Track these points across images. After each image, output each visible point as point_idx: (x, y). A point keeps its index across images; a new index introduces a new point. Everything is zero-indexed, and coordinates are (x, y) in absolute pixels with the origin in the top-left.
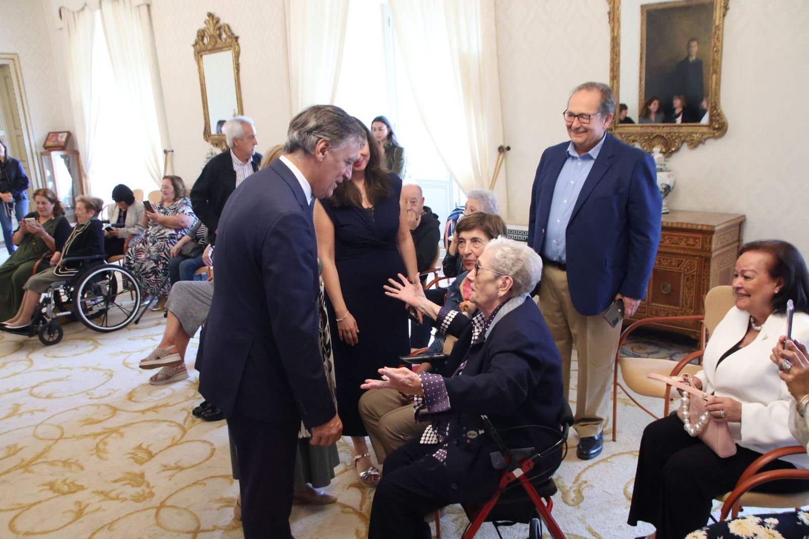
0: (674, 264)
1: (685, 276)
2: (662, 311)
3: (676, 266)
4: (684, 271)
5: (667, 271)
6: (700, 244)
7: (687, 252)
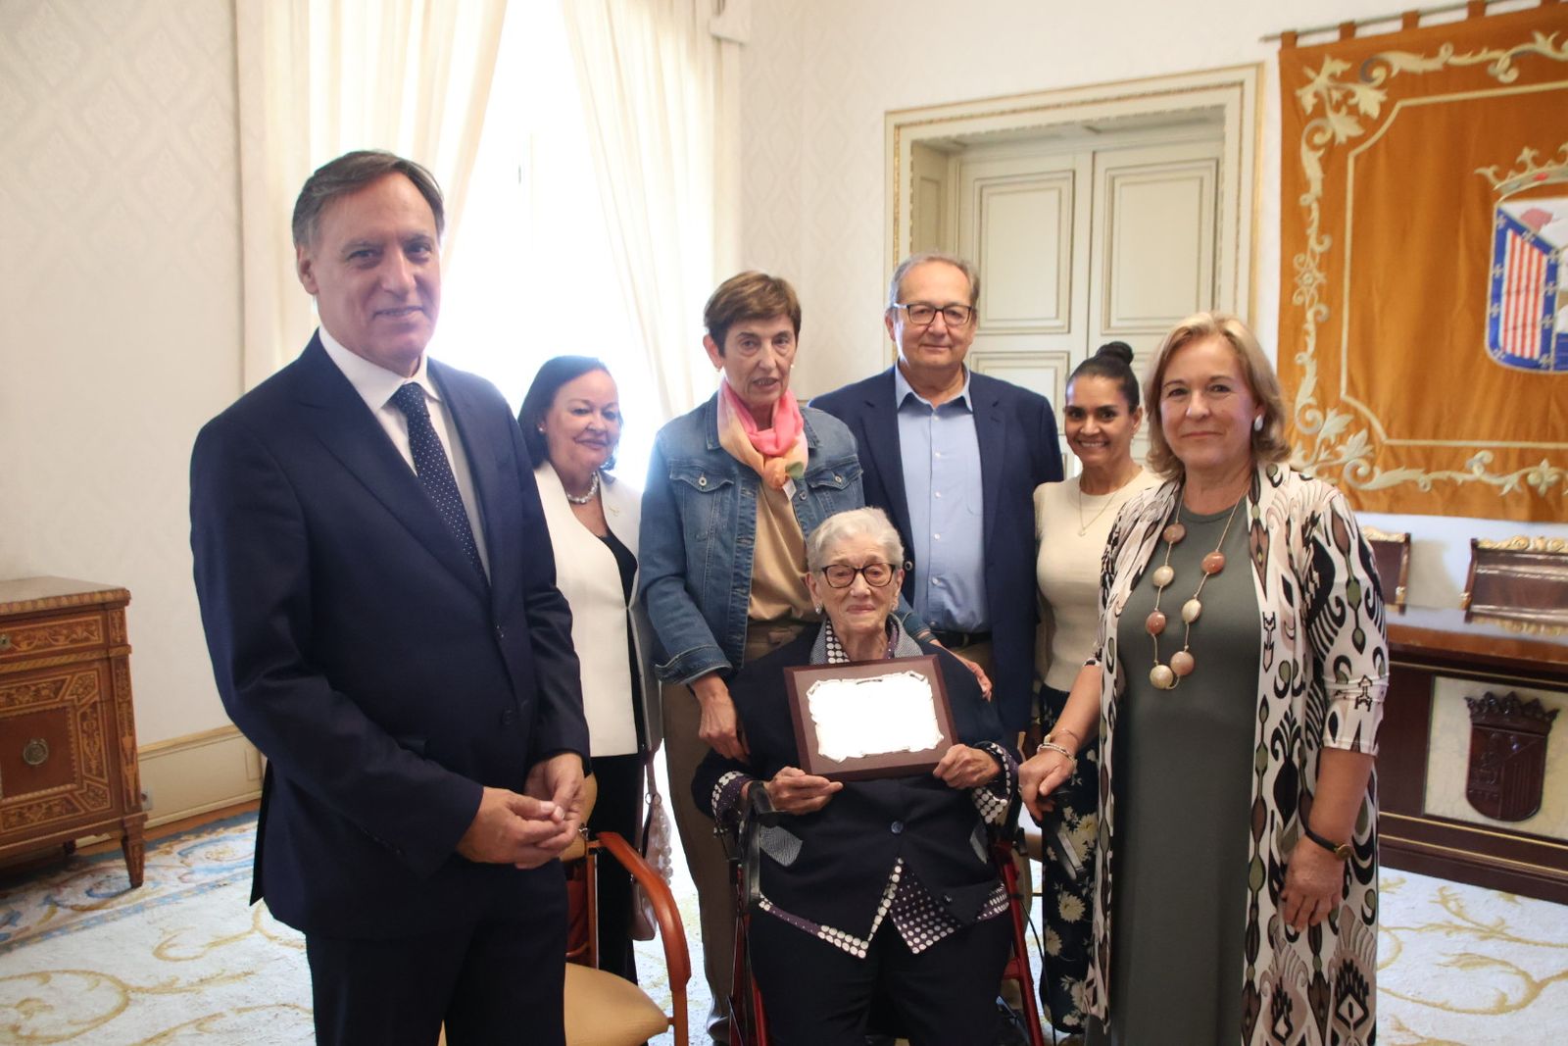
0: (44, 693)
1: (76, 711)
2: (35, 808)
3: (52, 695)
4: (73, 700)
5: (31, 713)
6: (101, 634)
7: (72, 658)
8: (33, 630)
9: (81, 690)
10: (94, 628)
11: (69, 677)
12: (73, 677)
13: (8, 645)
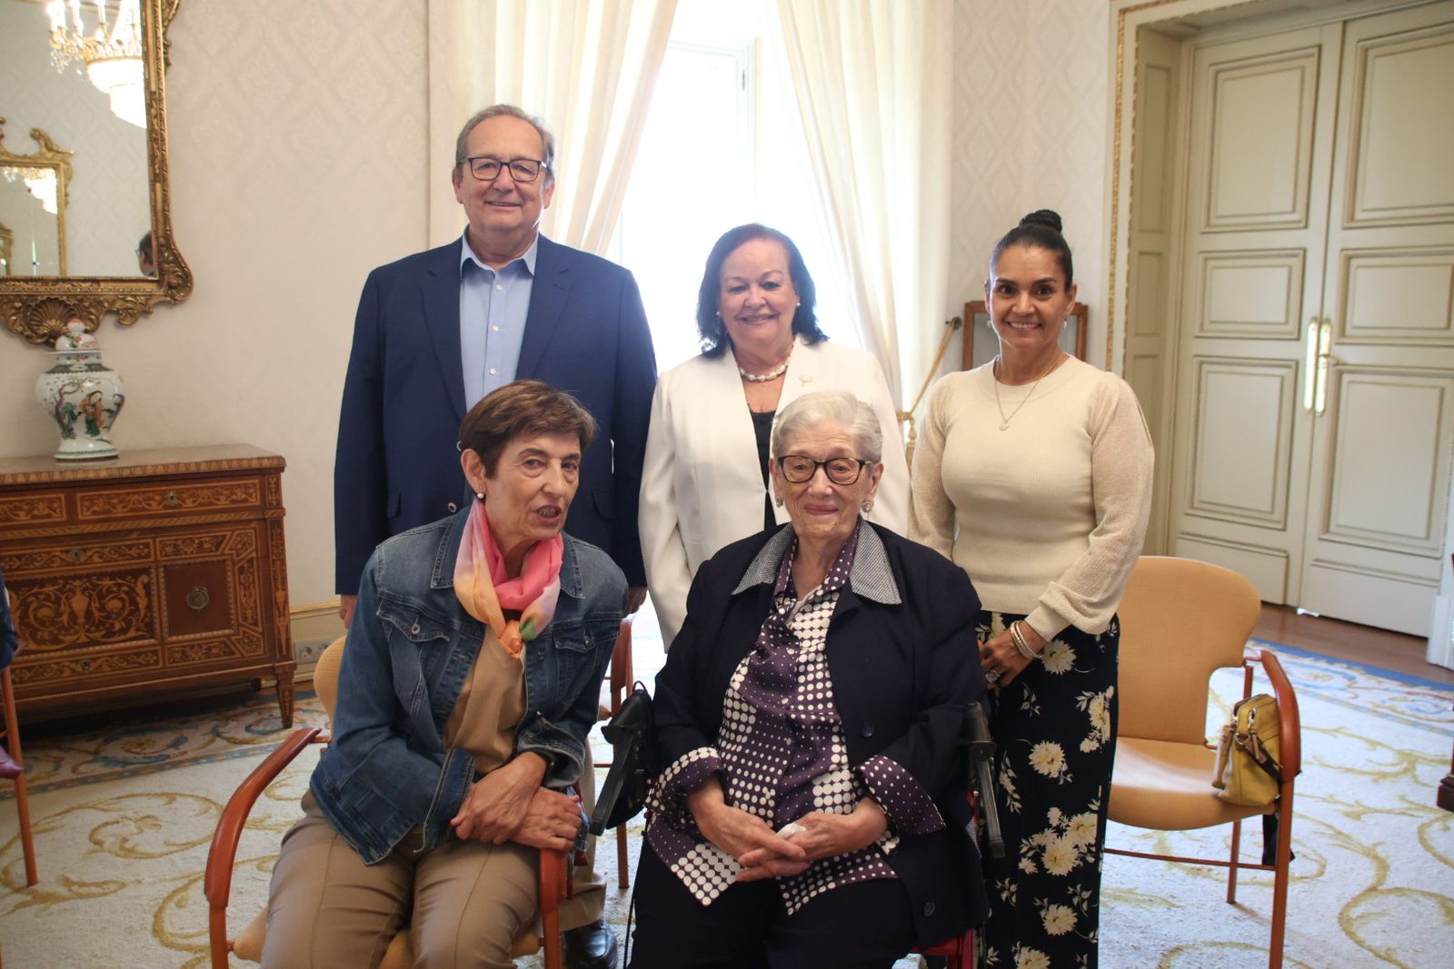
0: (207, 546)
1: (234, 565)
2: (196, 648)
3: (214, 549)
4: (232, 554)
5: (195, 563)
6: (258, 497)
7: (232, 517)
8: (197, 488)
9: (240, 546)
10: (252, 490)
11: (229, 533)
12: (232, 534)
13: (175, 501)
